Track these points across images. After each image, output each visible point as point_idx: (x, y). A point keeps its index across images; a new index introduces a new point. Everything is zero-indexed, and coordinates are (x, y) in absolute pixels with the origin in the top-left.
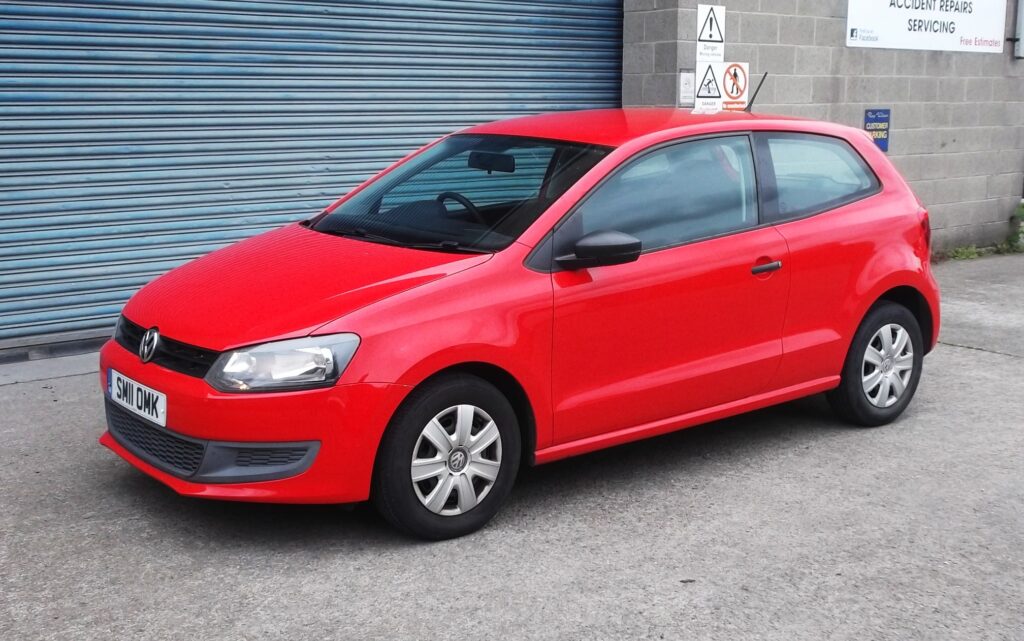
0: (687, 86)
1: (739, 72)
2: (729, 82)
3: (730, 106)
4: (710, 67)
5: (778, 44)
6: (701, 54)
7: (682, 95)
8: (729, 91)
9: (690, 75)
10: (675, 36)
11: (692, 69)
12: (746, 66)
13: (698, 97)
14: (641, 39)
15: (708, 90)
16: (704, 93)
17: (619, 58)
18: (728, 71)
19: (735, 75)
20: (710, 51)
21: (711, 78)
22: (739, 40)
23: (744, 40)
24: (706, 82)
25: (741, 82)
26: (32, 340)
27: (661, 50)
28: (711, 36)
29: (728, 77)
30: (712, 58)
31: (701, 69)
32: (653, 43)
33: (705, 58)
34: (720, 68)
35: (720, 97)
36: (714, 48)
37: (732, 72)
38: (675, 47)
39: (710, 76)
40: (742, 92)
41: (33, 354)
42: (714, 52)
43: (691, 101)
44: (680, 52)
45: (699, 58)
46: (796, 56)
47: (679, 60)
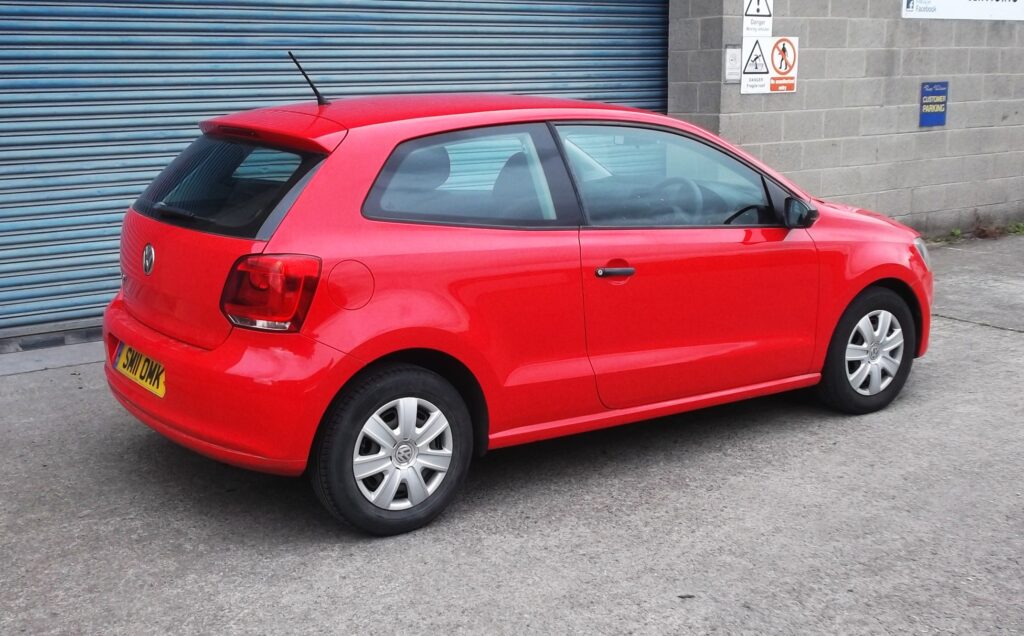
0: (733, 63)
1: (787, 46)
2: (778, 58)
3: (778, 82)
4: (757, 42)
5: (829, 17)
6: (748, 29)
7: (728, 71)
8: (778, 66)
9: (737, 51)
10: (721, 12)
11: (739, 45)
12: (795, 40)
13: (745, 73)
14: (686, 14)
15: (753, 66)
16: (750, 69)
17: (665, 34)
18: (776, 46)
19: (784, 50)
20: (757, 26)
21: (759, 53)
22: (789, 13)
23: (795, 13)
24: (753, 58)
25: (790, 57)
26: (69, 325)
27: (706, 25)
28: (758, 10)
29: (776, 52)
30: (759, 33)
31: (748, 44)
32: (699, 19)
33: (752, 33)
34: (768, 43)
35: (767, 73)
36: (761, 23)
37: (781, 46)
38: (721, 21)
39: (757, 52)
40: (791, 68)
41: (69, 338)
42: (763, 26)
43: (738, 77)
44: (725, 26)
45: (745, 33)
46: (848, 29)
47: (724, 36)
